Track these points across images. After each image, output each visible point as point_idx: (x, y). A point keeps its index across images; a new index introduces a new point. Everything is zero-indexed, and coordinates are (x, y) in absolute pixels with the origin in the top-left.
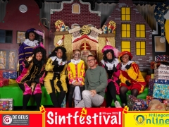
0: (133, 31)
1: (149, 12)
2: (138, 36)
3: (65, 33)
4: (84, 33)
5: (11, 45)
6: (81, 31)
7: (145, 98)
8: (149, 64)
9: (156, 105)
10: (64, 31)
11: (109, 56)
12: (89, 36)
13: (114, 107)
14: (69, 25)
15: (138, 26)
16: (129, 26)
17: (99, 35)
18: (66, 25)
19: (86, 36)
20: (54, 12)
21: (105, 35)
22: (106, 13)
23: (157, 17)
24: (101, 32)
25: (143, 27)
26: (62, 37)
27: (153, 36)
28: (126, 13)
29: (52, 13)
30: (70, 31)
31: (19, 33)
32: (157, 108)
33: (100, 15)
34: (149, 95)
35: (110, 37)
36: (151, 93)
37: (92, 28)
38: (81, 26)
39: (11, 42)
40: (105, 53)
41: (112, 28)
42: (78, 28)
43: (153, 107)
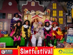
0: (58, 13)
1: (64, 5)
2: (60, 15)
3: (28, 14)
4: (37, 14)
5: (5, 20)
6: (35, 14)
7: (63, 42)
8: (65, 28)
9: (67, 45)
10: (28, 13)
11: (47, 24)
12: (39, 16)
13: (50, 46)
14: (30, 11)
15: (60, 11)
16: (56, 11)
17: (43, 15)
18: (29, 11)
19: (37, 16)
20: (23, 5)
21: (46, 15)
22: (46, 5)
23: (68, 7)
24: (44, 14)
25: (62, 12)
26: (27, 16)
27: (67, 15)
28: (55, 6)
29: (23, 6)
30: (30, 13)
31: (8, 14)
32: (68, 47)
33: (43, 7)
34: (64, 41)
35: (48, 16)
36: (65, 40)
37: (40, 12)
38: (35, 11)
39: (5, 18)
40: (46, 23)
41: (49, 12)
42: (34, 12)
43: (66, 46)
